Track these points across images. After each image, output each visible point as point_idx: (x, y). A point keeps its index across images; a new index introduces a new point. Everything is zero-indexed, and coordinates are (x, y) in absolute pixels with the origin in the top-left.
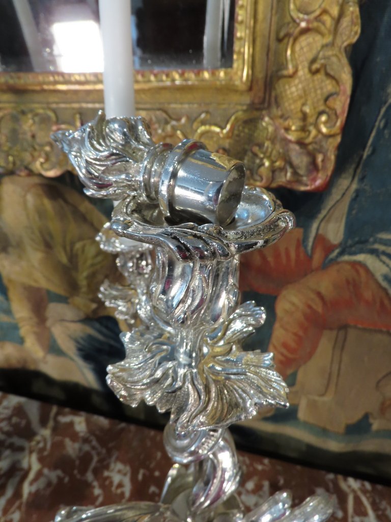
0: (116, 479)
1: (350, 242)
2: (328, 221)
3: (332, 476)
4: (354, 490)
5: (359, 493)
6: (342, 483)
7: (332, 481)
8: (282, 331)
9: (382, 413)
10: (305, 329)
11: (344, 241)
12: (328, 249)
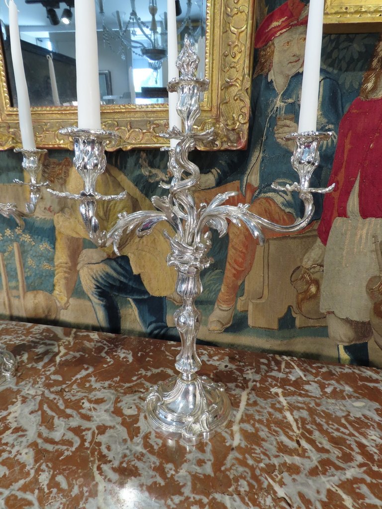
0: (122, 356)
1: (263, 185)
2: (252, 175)
3: (271, 355)
4: (286, 360)
5: (289, 361)
6: (278, 357)
7: (272, 357)
8: (233, 251)
9: (299, 308)
10: (246, 247)
11: (261, 184)
12: (253, 191)
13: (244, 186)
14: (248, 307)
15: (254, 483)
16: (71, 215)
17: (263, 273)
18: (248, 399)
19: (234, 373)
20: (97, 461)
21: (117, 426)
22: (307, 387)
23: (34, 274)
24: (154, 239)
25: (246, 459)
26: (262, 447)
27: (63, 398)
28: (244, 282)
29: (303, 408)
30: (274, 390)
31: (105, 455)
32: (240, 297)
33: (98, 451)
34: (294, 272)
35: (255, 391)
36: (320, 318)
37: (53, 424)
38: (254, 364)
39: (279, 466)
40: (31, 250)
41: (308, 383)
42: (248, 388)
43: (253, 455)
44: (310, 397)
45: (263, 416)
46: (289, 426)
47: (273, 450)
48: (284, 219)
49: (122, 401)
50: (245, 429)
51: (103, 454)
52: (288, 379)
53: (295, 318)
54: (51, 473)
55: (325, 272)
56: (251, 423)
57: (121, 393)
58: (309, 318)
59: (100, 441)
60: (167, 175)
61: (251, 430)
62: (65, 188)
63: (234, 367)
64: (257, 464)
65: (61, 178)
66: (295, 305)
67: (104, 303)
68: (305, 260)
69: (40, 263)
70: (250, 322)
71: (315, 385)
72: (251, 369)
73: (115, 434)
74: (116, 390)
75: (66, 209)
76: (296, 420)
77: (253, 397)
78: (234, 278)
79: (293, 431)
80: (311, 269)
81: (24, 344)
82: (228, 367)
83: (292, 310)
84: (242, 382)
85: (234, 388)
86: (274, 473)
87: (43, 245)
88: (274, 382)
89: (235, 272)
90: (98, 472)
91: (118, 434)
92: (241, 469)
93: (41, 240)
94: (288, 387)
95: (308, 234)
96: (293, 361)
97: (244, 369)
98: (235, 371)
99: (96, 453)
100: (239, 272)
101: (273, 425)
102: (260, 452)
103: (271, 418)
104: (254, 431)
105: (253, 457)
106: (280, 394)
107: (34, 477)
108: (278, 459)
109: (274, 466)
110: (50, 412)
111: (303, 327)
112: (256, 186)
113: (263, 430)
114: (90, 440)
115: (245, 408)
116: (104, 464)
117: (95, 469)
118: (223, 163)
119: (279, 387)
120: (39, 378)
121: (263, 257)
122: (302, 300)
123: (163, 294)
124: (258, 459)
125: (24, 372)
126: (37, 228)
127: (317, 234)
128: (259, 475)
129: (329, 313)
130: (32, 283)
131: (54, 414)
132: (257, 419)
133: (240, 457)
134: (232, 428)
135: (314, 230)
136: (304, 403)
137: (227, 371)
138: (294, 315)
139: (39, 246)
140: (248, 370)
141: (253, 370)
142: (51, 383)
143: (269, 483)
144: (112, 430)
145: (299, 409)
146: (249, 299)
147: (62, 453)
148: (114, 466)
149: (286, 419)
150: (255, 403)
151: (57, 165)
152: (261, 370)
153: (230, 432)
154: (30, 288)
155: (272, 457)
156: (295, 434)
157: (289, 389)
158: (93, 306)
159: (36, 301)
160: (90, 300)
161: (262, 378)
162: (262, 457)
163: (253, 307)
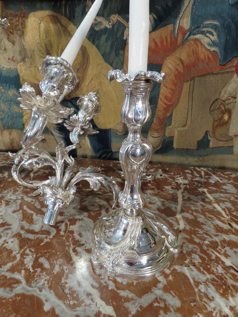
1: (193, 27)
2: (184, 18)
3: (192, 167)
4: (204, 170)
5: (206, 171)
6: (198, 169)
7: (193, 169)
8: (165, 88)
9: (214, 133)
10: (175, 84)
11: (191, 27)
12: (184, 34)
13: (177, 30)
14: (174, 133)
15: (205, 256)
16: (31, 64)
17: (188, 106)
18: (183, 196)
19: (168, 180)
20: (72, 245)
21: (85, 219)
22: (224, 187)
23: (6, 116)
24: (101, 82)
25: (193, 238)
26: (203, 229)
27: (39, 200)
28: (172, 114)
29: (226, 201)
30: (201, 190)
31: (78, 240)
32: (169, 126)
33: (72, 237)
34: (213, 103)
35: (187, 191)
36: (228, 140)
37: (32, 219)
38: (181, 173)
39: (221, 242)
40: (2, 96)
41: (224, 184)
42: (181, 189)
43: (198, 235)
44: (229, 193)
45: (197, 207)
46: (219, 213)
47: (213, 231)
48: (209, 57)
49: (86, 201)
50: (186, 217)
51: (76, 239)
52: (209, 182)
53: (210, 140)
54: (35, 256)
55: (236, 103)
56: (190, 212)
57: (84, 195)
58: (220, 141)
59: (73, 230)
60: (110, 22)
61: (191, 217)
62: (24, 39)
63: (167, 176)
64: (202, 242)
65: (19, 29)
66: (211, 131)
67: (63, 136)
68: (223, 93)
69: (11, 107)
70: (175, 146)
71: (231, 186)
72: (180, 177)
73: (84, 224)
74: (80, 194)
75: (27, 59)
76: (224, 210)
77: (187, 195)
78: (164, 111)
79: (223, 217)
80: (226, 100)
81: (5, 166)
82: (163, 176)
83: (208, 134)
84: (175, 185)
85: (170, 189)
86: (218, 248)
87: (11, 91)
88: (199, 185)
89: (165, 106)
90: (74, 253)
91: (86, 224)
92: (191, 246)
93: (9, 87)
94: (211, 188)
95: (228, 70)
96: (209, 171)
97: (174, 176)
98: (168, 178)
99: (70, 239)
100: (168, 106)
101: (207, 213)
102: (202, 233)
103: (204, 208)
104: (194, 218)
105: (198, 236)
106: (206, 192)
107: (20, 260)
108: (218, 237)
109: (216, 242)
110: (29, 211)
111: (215, 147)
112: (187, 29)
113: (200, 217)
114: (65, 230)
115: (183, 203)
116: (78, 247)
117: (71, 251)
118: (159, 8)
119: (205, 188)
120: (18, 188)
121: (189, 92)
122: (217, 126)
123: (108, 127)
124: (203, 238)
125: (6, 184)
126: (4, 77)
127: (235, 70)
128: (207, 250)
129: (235, 136)
130: (6, 123)
131: (32, 212)
132: (194, 210)
133: (188, 237)
134: (176, 217)
135: (233, 66)
136: (226, 198)
137: (162, 179)
138: (209, 138)
139: (8, 93)
140: (178, 177)
141: (181, 178)
142: (28, 191)
143: (216, 255)
144: (81, 222)
145: (223, 202)
146: (175, 127)
147: (42, 241)
148: (87, 248)
149: (216, 209)
150: (189, 199)
151: (14, 17)
152: (188, 177)
153: (175, 219)
154: (6, 127)
155: (213, 236)
156: (225, 219)
157: (213, 189)
158: (55, 139)
159: (11, 137)
160: (52, 134)
161: (190, 182)
162: (205, 236)
163: (178, 133)
